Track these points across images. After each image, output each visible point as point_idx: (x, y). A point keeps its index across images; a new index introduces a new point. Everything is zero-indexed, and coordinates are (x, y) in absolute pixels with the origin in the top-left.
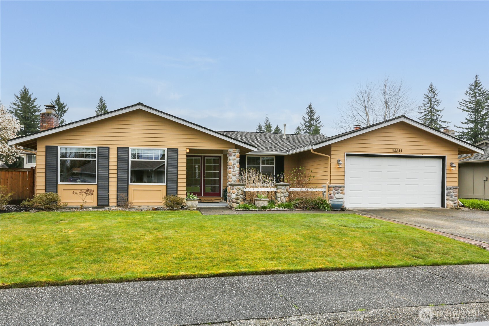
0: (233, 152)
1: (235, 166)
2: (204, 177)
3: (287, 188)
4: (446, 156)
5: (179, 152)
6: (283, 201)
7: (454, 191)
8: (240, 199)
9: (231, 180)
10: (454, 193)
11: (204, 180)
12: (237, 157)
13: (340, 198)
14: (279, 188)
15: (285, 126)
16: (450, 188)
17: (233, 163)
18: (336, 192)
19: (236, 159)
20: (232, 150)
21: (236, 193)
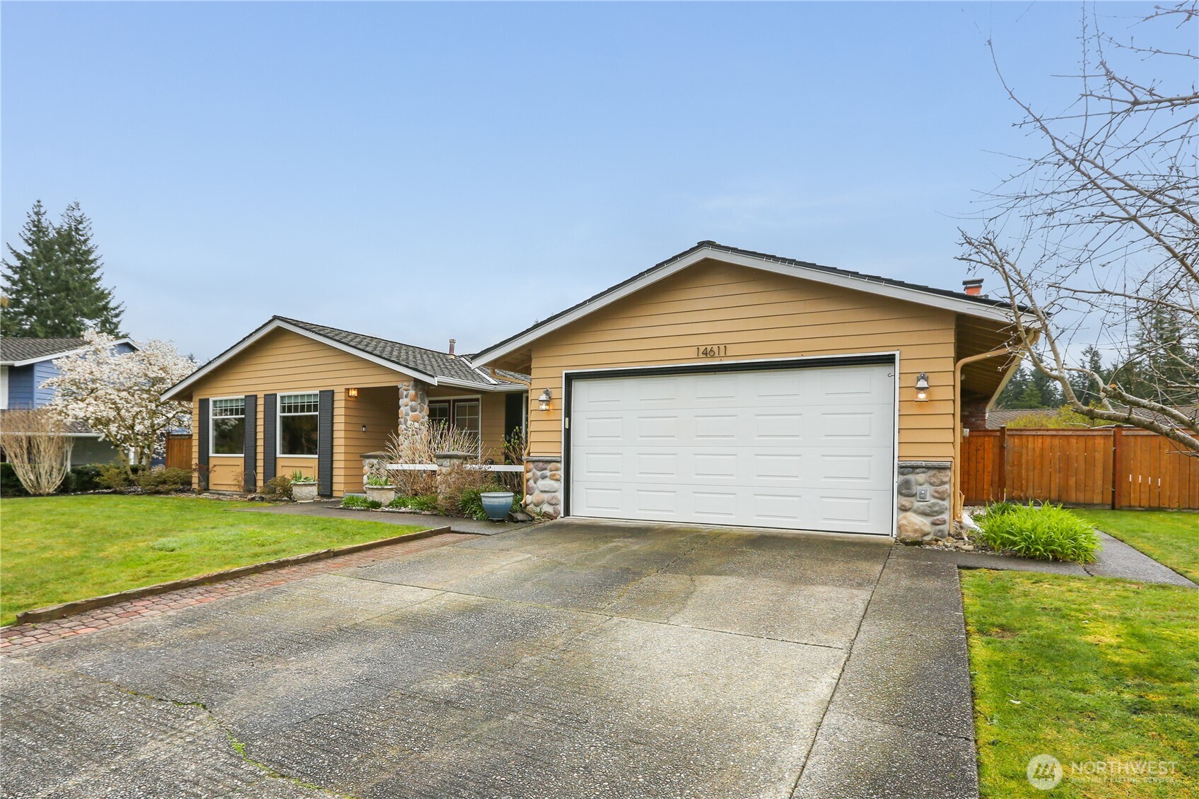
0: (404, 389)
1: (408, 418)
4: (897, 353)
7: (934, 480)
10: (932, 484)
12: (410, 399)
13: (547, 490)
16: (914, 468)
17: (404, 413)
18: (539, 473)
20: (404, 386)
21: (369, 473)
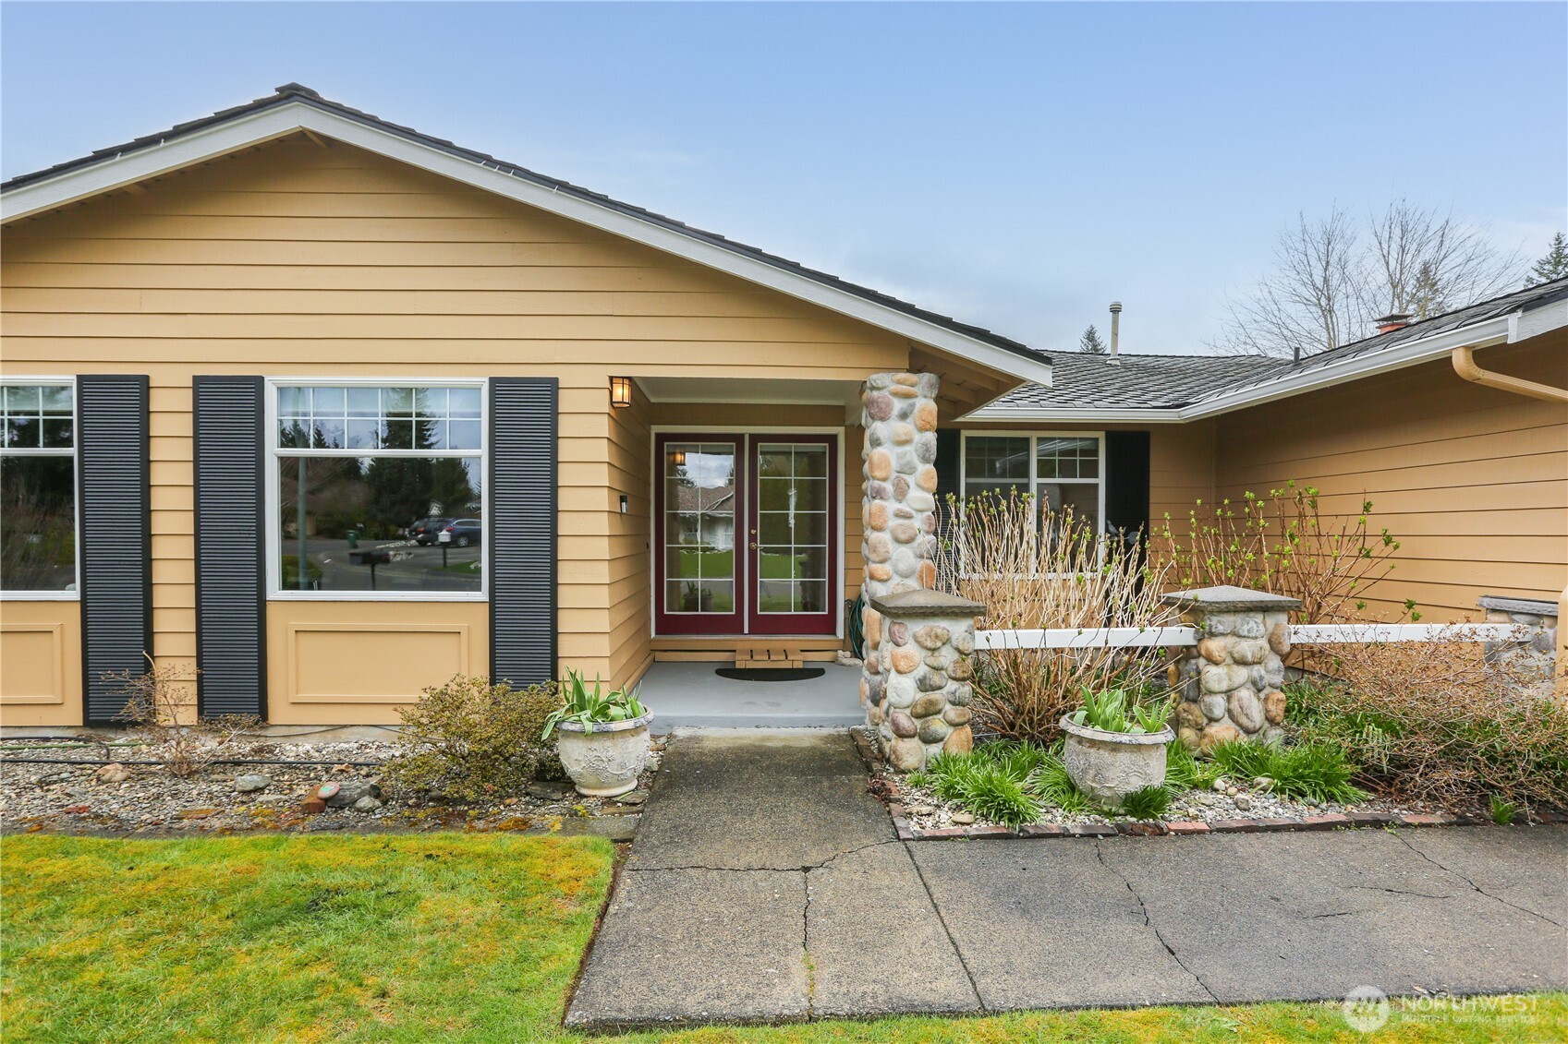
0: (896, 394)
1: (910, 479)
2: (753, 538)
3: (1277, 626)
5: (566, 402)
6: (1244, 721)
8: (948, 707)
9: (887, 567)
11: (753, 553)
12: (920, 423)
14: (1221, 628)
15: (1116, 310)
17: (894, 464)
19: (917, 437)
20: (889, 384)
21: (922, 670)
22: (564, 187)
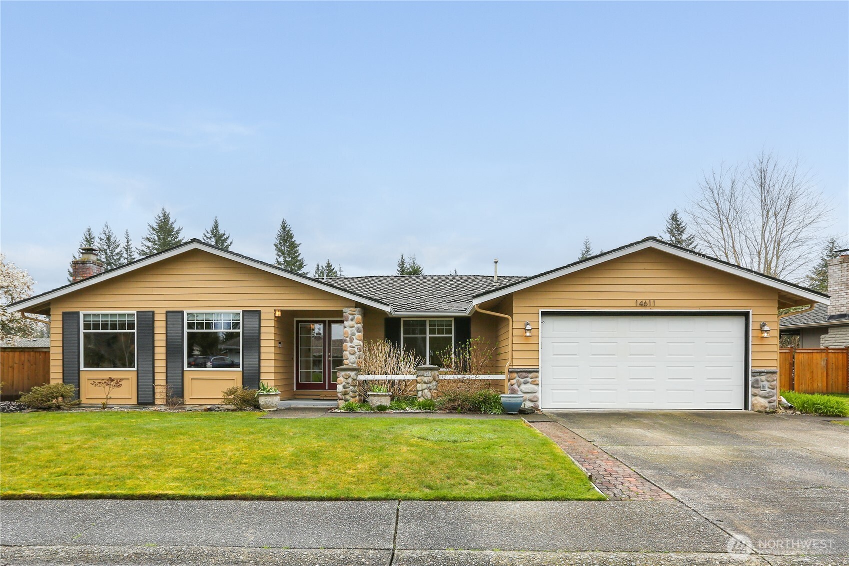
0: (349, 314)
1: (354, 337)
2: (329, 356)
3: (434, 374)
4: (751, 311)
5: (263, 317)
6: (426, 398)
7: (769, 379)
8: (351, 393)
9: (348, 361)
10: (768, 381)
11: (329, 361)
12: (356, 322)
13: (530, 391)
14: (419, 374)
15: (496, 262)
16: (760, 373)
17: (350, 333)
18: (522, 380)
19: (356, 326)
20: (347, 311)
21: (344, 383)
22: (261, 263)
